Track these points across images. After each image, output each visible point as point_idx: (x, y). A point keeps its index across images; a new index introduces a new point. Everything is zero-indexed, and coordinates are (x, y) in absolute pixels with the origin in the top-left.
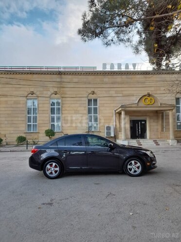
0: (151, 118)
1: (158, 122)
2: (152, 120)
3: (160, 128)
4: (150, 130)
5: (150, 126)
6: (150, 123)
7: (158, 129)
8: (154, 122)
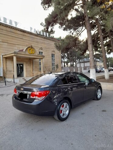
0: (27, 63)
1: (30, 66)
2: (27, 65)
3: (31, 69)
4: (26, 71)
5: (26, 68)
6: (26, 66)
7: (30, 70)
8: (28, 66)
